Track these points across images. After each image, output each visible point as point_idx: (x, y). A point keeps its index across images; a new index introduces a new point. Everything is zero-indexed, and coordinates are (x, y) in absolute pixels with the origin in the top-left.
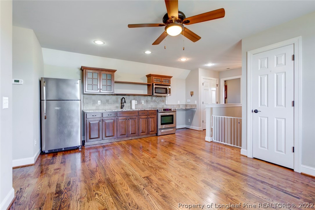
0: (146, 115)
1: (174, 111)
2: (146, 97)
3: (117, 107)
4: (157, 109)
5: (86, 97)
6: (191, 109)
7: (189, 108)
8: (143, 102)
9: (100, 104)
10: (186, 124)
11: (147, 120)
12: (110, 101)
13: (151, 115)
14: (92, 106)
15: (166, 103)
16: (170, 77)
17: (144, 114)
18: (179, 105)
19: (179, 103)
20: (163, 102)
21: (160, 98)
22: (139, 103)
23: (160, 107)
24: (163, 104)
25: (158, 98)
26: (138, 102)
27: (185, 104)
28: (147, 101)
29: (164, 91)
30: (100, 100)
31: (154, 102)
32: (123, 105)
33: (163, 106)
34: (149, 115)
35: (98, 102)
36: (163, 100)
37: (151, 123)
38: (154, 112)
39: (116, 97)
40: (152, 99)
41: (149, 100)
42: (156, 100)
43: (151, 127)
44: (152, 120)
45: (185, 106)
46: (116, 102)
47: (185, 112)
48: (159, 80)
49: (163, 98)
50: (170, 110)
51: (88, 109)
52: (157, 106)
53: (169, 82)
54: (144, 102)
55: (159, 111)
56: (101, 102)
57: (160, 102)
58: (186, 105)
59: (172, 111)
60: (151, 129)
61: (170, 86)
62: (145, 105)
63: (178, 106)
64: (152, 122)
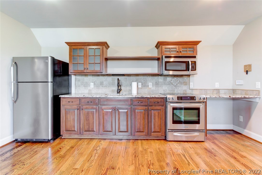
0: (146, 106)
1: (201, 101)
2: (156, 78)
3: (113, 91)
4: (165, 96)
5: (78, 79)
6: (245, 98)
7: (240, 96)
8: (150, 85)
9: (93, 87)
10: (234, 124)
11: (147, 114)
12: (104, 83)
13: (155, 106)
14: (85, 89)
15: (191, 87)
16: (197, 43)
17: (142, 104)
18: (218, 90)
19: (217, 86)
20: (186, 85)
21: (180, 79)
22: (144, 86)
23: (179, 92)
24: (184, 88)
25: (175, 78)
26: (142, 84)
27: (231, 88)
28: (157, 84)
29: (184, 66)
30: (93, 82)
31: (169, 84)
32: (120, 88)
33: (185, 90)
34: (152, 106)
35: (91, 84)
36: (184, 82)
37: (154, 119)
38: (159, 100)
39: (112, 78)
40: (165, 80)
41: (161, 82)
42: (172, 82)
43: (154, 125)
44: (157, 114)
45: (231, 91)
46: (112, 85)
47: (231, 102)
48: (175, 50)
49: (185, 78)
50: (193, 98)
51: (80, 92)
52: (174, 90)
53: (195, 51)
54: (153, 85)
55: (168, 100)
56: (94, 85)
57: (179, 85)
58: (234, 91)
59: (197, 100)
60: (154, 127)
61: (195, 57)
62: (154, 88)
63: (215, 92)
64: (157, 117)
